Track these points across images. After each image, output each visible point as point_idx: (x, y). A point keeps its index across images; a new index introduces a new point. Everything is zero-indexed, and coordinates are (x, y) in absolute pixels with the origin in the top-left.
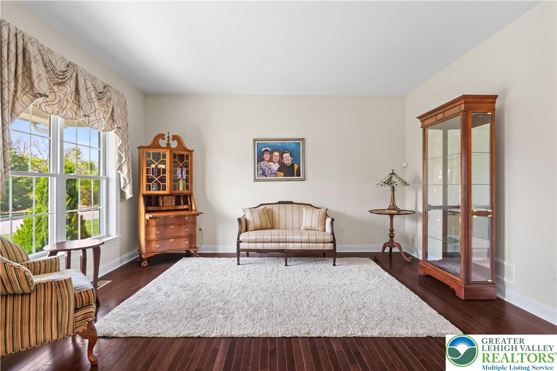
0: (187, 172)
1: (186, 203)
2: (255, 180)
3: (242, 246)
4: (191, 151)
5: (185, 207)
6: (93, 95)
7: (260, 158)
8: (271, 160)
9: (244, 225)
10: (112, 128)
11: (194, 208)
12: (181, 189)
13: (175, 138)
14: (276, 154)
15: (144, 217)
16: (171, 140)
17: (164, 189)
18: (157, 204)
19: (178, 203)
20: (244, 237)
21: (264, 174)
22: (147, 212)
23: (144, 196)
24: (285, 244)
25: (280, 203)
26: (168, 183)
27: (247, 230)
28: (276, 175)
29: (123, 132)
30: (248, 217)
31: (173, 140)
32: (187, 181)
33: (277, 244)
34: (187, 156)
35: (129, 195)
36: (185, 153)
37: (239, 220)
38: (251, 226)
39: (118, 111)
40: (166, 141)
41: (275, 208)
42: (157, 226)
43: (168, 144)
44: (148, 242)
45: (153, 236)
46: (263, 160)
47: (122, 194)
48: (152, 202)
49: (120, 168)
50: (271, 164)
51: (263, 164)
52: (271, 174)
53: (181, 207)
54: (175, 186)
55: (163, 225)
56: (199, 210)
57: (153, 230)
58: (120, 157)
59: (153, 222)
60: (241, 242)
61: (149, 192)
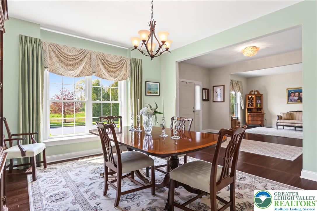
0: (261, 101)
1: (260, 111)
2: (288, 103)
3: (278, 124)
4: (262, 95)
5: (260, 112)
6: (236, 85)
7: (290, 95)
8: (294, 96)
9: (280, 118)
10: (239, 91)
11: (263, 112)
12: (259, 106)
13: (257, 91)
14: (297, 93)
15: (247, 114)
16: (255, 92)
17: (253, 106)
18: (251, 111)
19: (258, 110)
20: (279, 121)
21: (291, 101)
22: (248, 112)
23: (247, 108)
24: (294, 124)
25: (298, 111)
26: (254, 105)
27: (281, 119)
28: (297, 101)
29: (242, 92)
30: (282, 115)
31: (256, 92)
32: (260, 104)
33: (291, 124)
34: (261, 96)
35: (243, 108)
36: (260, 95)
37: (278, 116)
38: (283, 118)
39: (240, 87)
40: (254, 92)
41: (295, 113)
42: (251, 116)
43: (254, 93)
44: (248, 121)
45: (250, 119)
46: (291, 96)
47: (241, 108)
48: (249, 110)
49: (241, 101)
50: (294, 97)
51: (291, 97)
52: (294, 101)
53: (259, 112)
54: (256, 105)
55: (253, 116)
56: (264, 113)
57: (250, 118)
58: (241, 98)
59: (250, 115)
60: (278, 122)
61: (248, 107)
